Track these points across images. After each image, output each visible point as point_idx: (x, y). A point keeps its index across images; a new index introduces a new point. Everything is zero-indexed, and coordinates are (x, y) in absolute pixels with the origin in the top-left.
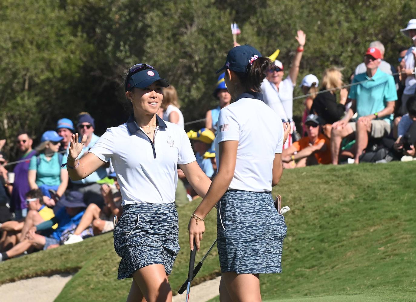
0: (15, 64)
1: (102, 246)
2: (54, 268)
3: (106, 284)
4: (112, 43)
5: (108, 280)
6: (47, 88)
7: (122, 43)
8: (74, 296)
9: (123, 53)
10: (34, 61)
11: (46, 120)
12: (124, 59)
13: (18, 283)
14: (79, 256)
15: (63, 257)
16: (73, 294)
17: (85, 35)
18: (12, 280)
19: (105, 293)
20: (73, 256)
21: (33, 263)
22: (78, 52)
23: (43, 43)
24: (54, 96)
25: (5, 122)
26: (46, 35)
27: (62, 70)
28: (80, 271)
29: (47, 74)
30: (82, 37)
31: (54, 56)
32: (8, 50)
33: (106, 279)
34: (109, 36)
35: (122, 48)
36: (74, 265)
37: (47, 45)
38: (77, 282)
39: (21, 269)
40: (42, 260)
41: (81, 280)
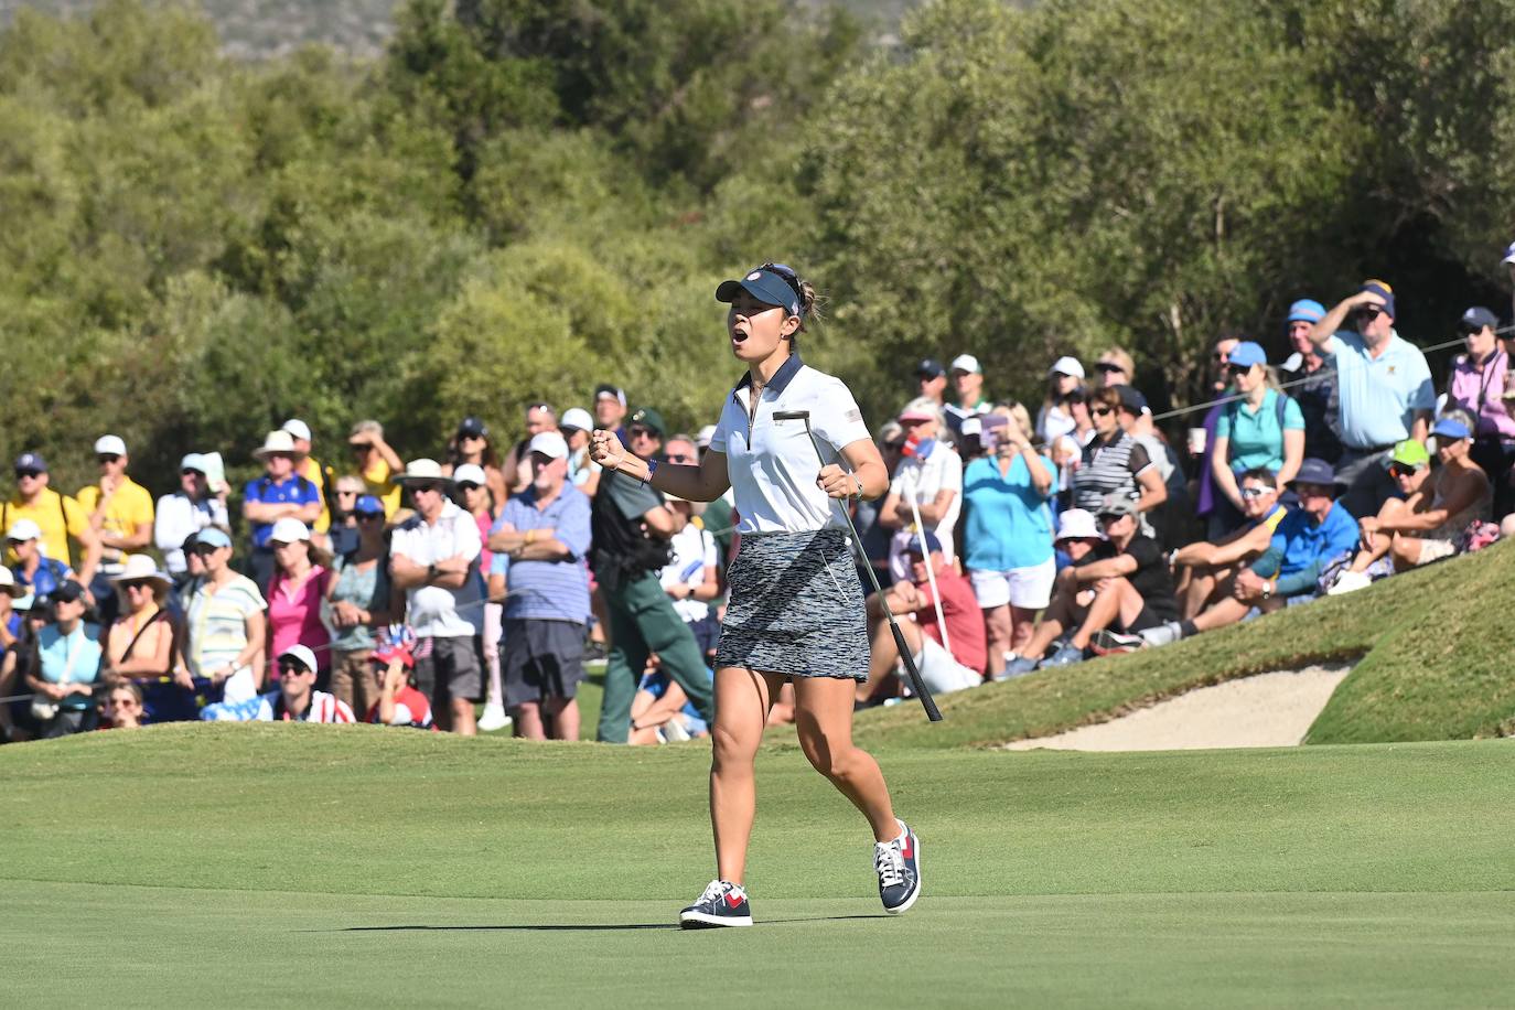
0: (1190, 176)
1: (1419, 597)
2: (1307, 652)
3: (1431, 685)
4: (1415, 120)
5: (1436, 676)
6: (1268, 230)
7: (1439, 122)
8: (1358, 716)
9: (1444, 145)
10: (1235, 166)
11: (1270, 307)
12: (1446, 158)
13: (1226, 689)
14: (1364, 621)
15: (1327, 625)
16: (1354, 711)
17: (1352, 105)
18: (1211, 682)
19: (1431, 706)
20: (1350, 622)
21: (1256, 639)
22: (1337, 146)
23: (1253, 125)
24: (1287, 249)
25: (1175, 311)
26: (1261, 108)
27: (1300, 187)
28: (1369, 656)
29: (1268, 198)
30: (1346, 109)
31: (1283, 158)
32: (1172, 144)
33: (1431, 674)
34: (1407, 104)
35: (1439, 133)
36: (1354, 642)
37: (1264, 131)
38: (1362, 682)
39: (1229, 655)
40: (1278, 633)
41: (1372, 677)
